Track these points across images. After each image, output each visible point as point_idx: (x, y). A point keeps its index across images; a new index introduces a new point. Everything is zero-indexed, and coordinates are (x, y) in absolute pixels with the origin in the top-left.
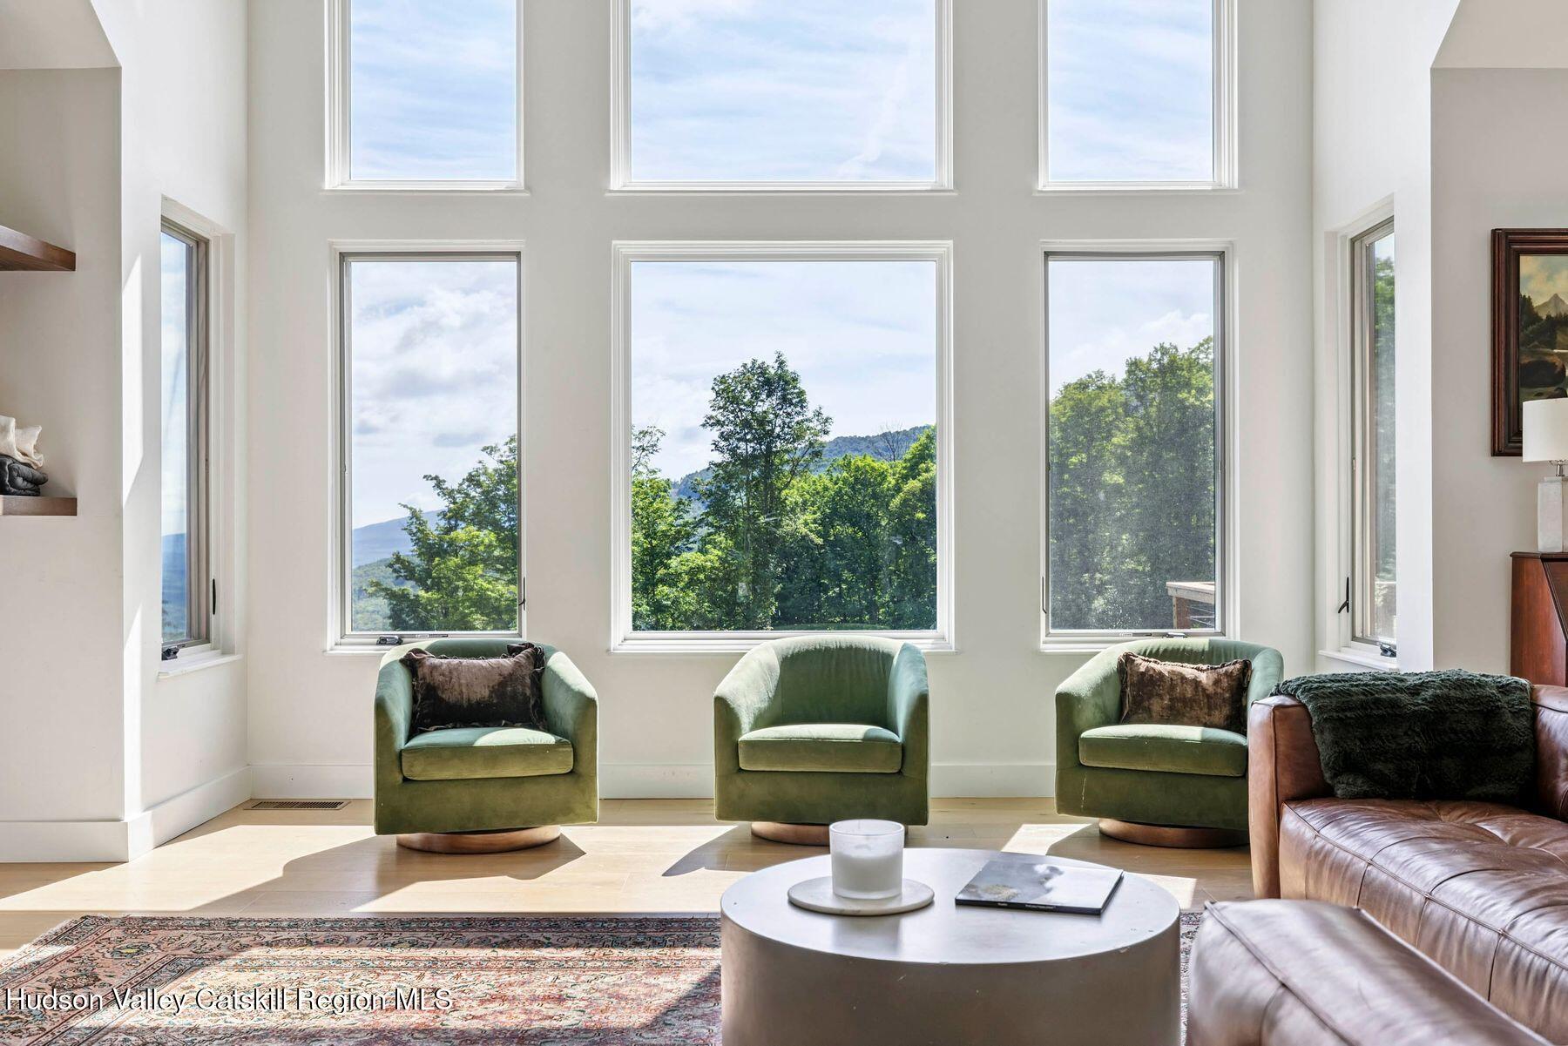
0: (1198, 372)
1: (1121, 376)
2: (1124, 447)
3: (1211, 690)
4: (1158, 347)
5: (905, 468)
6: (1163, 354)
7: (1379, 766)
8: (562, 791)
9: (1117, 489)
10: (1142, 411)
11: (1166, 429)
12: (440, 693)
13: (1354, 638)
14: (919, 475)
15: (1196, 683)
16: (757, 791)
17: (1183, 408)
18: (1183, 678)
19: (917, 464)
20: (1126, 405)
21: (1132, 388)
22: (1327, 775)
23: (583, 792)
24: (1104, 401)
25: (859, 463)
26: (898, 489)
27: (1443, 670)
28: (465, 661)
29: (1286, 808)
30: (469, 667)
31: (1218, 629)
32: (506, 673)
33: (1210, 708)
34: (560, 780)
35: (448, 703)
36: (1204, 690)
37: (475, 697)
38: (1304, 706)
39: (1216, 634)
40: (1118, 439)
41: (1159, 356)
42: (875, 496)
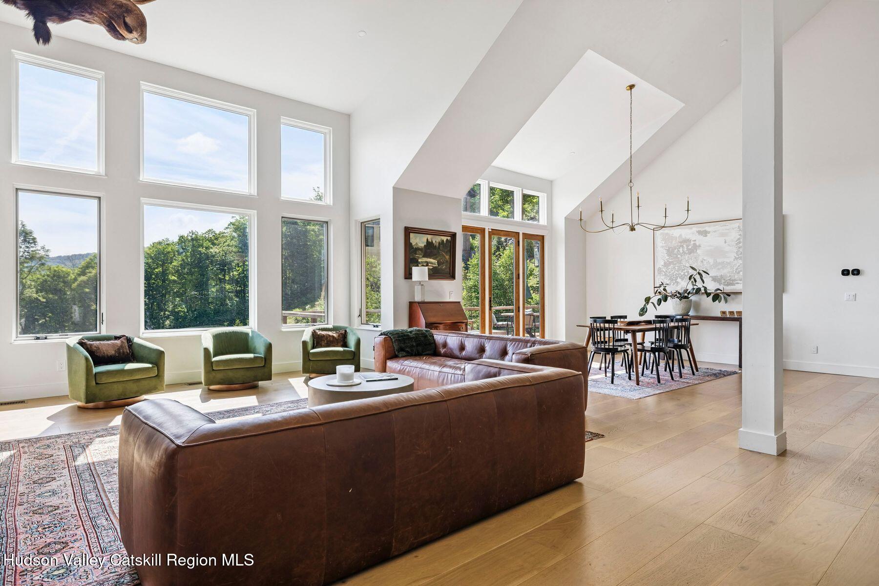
0: (205, 241)
1: (176, 240)
2: (178, 266)
3: (337, 338)
4: (191, 231)
5: (79, 271)
6: (192, 234)
7: (407, 349)
8: (153, 382)
9: (174, 281)
10: (184, 254)
11: (194, 261)
12: (95, 353)
13: (362, 324)
14: (86, 274)
15: (333, 336)
16: (219, 376)
17: (200, 253)
18: (329, 335)
19: (85, 270)
20: (178, 251)
21: (180, 245)
22: (396, 353)
23: (161, 381)
24: (170, 249)
25: (56, 269)
26: (75, 279)
27: (397, 329)
28: (102, 342)
29: (388, 361)
30: (104, 344)
31: (326, 323)
32: (119, 346)
33: (337, 343)
34: (153, 378)
35: (99, 357)
36: (336, 338)
37: (109, 354)
38: (390, 337)
39: (326, 324)
40: (175, 263)
41: (191, 235)
42: (64, 282)
